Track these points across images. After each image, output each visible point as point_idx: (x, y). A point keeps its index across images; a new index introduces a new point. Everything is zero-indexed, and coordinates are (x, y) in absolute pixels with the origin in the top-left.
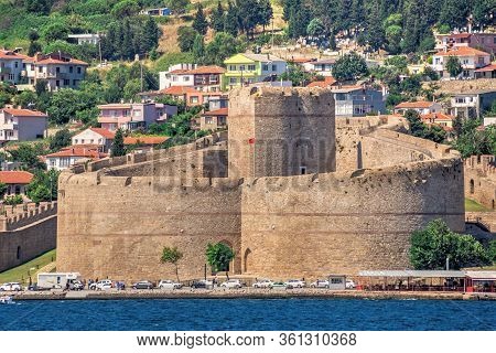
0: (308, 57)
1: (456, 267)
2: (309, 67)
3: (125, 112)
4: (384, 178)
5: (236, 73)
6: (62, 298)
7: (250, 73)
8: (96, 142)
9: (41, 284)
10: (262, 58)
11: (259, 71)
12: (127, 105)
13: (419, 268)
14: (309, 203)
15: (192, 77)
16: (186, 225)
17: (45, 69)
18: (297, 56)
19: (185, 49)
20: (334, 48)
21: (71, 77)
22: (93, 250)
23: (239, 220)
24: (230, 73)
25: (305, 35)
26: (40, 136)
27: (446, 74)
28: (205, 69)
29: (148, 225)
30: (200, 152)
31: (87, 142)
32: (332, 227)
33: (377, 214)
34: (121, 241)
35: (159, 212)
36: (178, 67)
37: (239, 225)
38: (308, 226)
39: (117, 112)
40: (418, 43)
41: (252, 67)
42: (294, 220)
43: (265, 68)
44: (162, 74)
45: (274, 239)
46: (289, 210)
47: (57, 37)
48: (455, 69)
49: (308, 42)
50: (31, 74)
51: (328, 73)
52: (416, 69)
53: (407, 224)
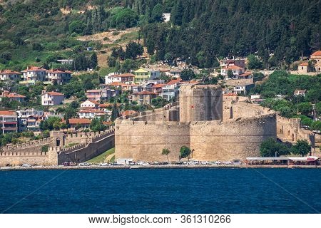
0: (167, 69)
1: (278, 156)
2: (167, 74)
3: (98, 93)
4: (248, 121)
5: (140, 76)
6: (128, 168)
7: (146, 76)
8: (91, 106)
9: (118, 163)
10: (150, 70)
11: (149, 76)
12: (99, 90)
13: (265, 156)
14: (219, 131)
15: (120, 78)
16: (169, 140)
17: (56, 75)
18: (161, 69)
19: (110, 66)
20: (176, 66)
21: (66, 78)
22: (132, 150)
23: (189, 138)
24: (137, 77)
25: (163, 60)
26: (61, 103)
27: (227, 76)
28: (126, 75)
29: (154, 140)
30: (168, 111)
31: (87, 106)
32: (229, 140)
33: (246, 135)
34: (144, 147)
35: (159, 135)
36: (113, 74)
37: (189, 140)
38: (219, 140)
39: (95, 93)
40: (212, 64)
41: (146, 74)
42: (213, 138)
43: (152, 74)
44: (106, 77)
45: (205, 146)
46: (211, 134)
47: (52, 60)
48: (231, 75)
49: (164, 63)
50: (50, 77)
51: (177, 76)
52: (216, 74)
53: (257, 139)
